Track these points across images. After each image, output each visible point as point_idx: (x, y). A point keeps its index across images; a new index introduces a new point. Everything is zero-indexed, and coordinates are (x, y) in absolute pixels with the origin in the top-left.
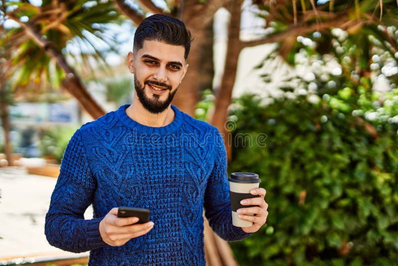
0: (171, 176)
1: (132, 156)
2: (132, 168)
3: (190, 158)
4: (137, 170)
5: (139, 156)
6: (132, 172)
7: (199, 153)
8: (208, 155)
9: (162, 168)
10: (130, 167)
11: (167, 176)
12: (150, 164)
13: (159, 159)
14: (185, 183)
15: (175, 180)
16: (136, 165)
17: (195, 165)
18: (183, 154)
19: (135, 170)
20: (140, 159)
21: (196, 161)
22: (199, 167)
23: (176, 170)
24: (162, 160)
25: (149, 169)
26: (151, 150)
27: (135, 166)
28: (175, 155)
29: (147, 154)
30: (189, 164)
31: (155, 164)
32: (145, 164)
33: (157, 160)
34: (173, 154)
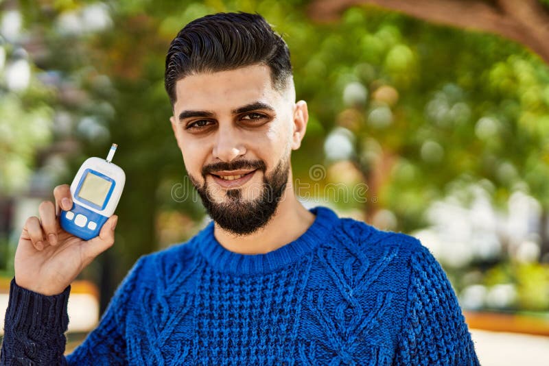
1: (192, 320)
2: (186, 349)
3: (314, 329)
4: (194, 353)
5: (206, 322)
6: (185, 355)
7: (341, 317)
8: (366, 321)
9: (248, 354)
10: (183, 344)
12: (225, 341)
13: (245, 330)
16: (196, 341)
17: (326, 348)
18: (297, 320)
19: (190, 352)
20: (205, 330)
21: (327, 339)
22: (335, 355)
24: (250, 333)
25: (220, 353)
26: (231, 307)
27: (192, 344)
28: (280, 321)
29: (221, 317)
31: (235, 341)
32: (213, 340)
33: (240, 334)
34: (275, 318)
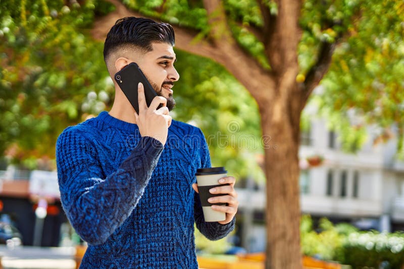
0: (163, 174)
7: (187, 150)
8: (195, 152)
11: (159, 175)
14: (177, 181)
15: (167, 178)
17: (185, 162)
18: (172, 151)
21: (185, 158)
22: (189, 164)
23: (167, 168)
28: (165, 152)
30: (179, 161)
